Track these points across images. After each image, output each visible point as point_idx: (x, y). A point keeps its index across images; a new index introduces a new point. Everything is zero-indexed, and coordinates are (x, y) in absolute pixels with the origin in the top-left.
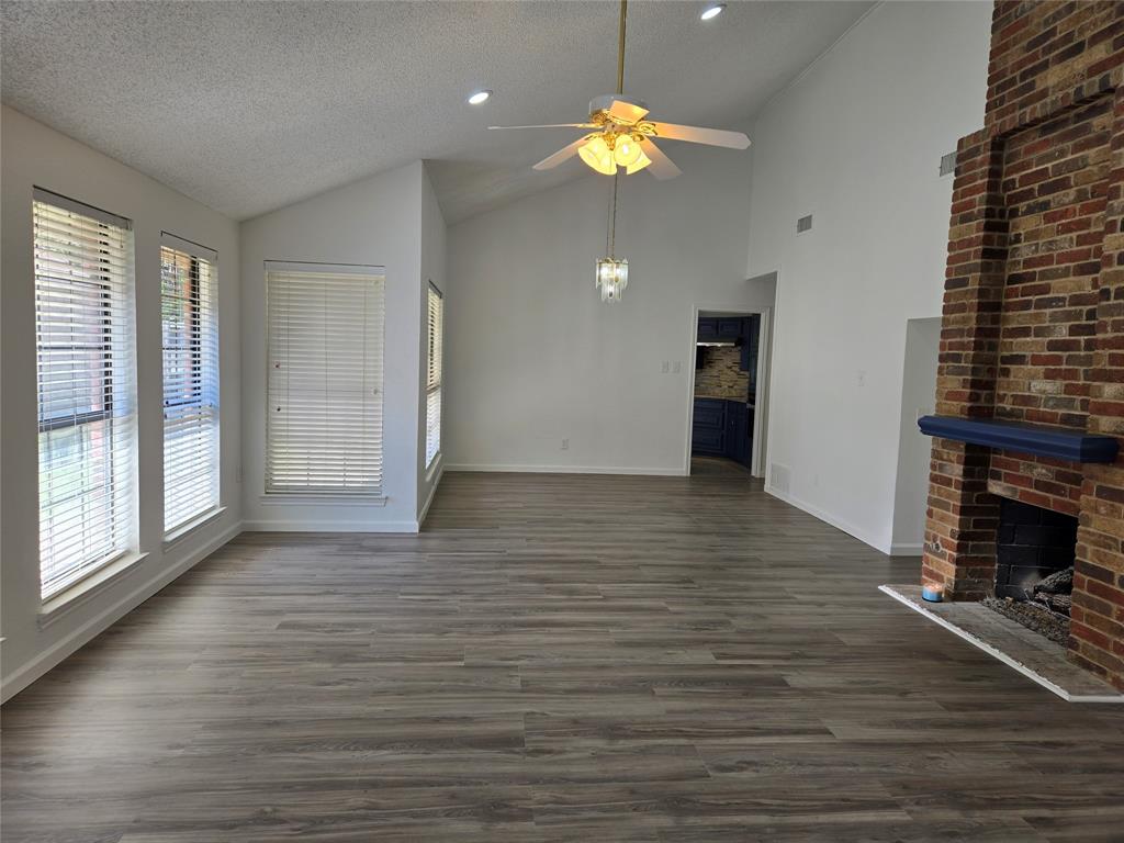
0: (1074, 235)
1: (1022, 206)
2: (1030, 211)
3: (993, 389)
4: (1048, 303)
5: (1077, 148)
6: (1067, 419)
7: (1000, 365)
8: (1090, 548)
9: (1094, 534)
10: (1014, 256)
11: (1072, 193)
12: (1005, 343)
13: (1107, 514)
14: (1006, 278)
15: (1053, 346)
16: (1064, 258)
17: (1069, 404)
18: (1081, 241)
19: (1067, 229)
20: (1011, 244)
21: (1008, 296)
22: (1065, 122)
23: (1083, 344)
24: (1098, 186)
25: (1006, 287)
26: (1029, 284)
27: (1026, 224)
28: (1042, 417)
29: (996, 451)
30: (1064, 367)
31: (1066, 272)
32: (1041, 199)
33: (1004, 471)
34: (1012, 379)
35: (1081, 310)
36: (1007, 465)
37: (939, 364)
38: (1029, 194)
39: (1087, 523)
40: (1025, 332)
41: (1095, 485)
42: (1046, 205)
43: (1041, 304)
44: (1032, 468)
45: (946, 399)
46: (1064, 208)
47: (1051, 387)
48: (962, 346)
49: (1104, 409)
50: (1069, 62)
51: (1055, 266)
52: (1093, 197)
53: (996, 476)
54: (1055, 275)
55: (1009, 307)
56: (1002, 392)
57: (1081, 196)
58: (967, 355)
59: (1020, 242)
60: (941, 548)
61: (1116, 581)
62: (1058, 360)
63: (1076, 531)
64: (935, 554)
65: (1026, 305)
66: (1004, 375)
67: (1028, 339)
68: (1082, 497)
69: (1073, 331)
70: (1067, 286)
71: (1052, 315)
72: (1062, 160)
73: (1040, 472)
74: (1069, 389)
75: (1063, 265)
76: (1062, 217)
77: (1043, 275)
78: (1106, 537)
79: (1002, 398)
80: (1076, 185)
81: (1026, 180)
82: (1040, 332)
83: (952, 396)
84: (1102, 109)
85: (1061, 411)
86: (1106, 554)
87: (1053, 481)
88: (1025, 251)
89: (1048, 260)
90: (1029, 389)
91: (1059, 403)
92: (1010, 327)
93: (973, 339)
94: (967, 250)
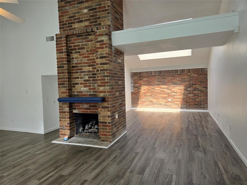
0: (87, 59)
1: (74, 52)
2: (75, 53)
3: (72, 90)
4: (83, 72)
5: (86, 42)
6: (90, 95)
7: (72, 85)
8: (101, 118)
9: (102, 116)
10: (72, 62)
11: (85, 50)
12: (73, 81)
13: (104, 111)
14: (71, 67)
15: (85, 81)
16: (84, 63)
17: (90, 92)
18: (88, 60)
19: (85, 57)
20: (71, 59)
21: (72, 70)
22: (82, 36)
23: (92, 80)
24: (91, 50)
25: (71, 68)
26: (77, 68)
27: (74, 55)
28: (85, 95)
29: (74, 103)
30: (88, 85)
31: (86, 66)
32: (78, 51)
33: (76, 107)
34: (76, 88)
35: (90, 74)
36: (77, 106)
37: (58, 86)
38: (75, 49)
39: (100, 113)
40: (78, 78)
41: (101, 106)
42: (79, 52)
43: (80, 72)
44: (83, 106)
45: (61, 94)
46: (83, 53)
47: (86, 89)
48: (65, 81)
49: (101, 92)
50: (80, 23)
51: (83, 65)
52: (90, 52)
53: (75, 109)
54: (83, 66)
55: (73, 73)
56: (74, 91)
57: (87, 51)
58: (66, 83)
59: (73, 59)
60: (65, 128)
61: (107, 123)
62: (86, 83)
63: (98, 116)
64: (64, 129)
65: (77, 72)
66: (74, 87)
67: (79, 79)
68: (98, 109)
69: (89, 78)
70: (87, 69)
71: (84, 74)
72: (83, 43)
73: (85, 106)
74: (89, 89)
75: (85, 65)
76: (83, 55)
77: (80, 66)
78: (104, 116)
79: (74, 92)
80: (86, 49)
81: (74, 46)
82: (81, 78)
83: (63, 93)
84: (91, 35)
85: (88, 94)
86: (105, 119)
87: (89, 107)
88: (75, 61)
89: (81, 63)
90: (81, 90)
91: (88, 92)
92: (74, 77)
93: (67, 80)
94: (63, 60)
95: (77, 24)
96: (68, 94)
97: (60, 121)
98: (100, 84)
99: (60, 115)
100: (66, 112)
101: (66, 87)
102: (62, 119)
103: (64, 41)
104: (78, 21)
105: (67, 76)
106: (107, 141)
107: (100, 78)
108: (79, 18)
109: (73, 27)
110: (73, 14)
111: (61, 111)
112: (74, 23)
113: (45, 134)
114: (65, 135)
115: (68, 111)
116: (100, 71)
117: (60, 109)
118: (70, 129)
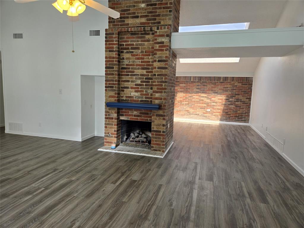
0: (140, 60)
1: (125, 51)
2: (127, 52)
3: (120, 95)
4: (135, 75)
5: (142, 41)
6: (141, 101)
7: (121, 89)
8: (155, 127)
9: (155, 124)
10: (123, 63)
11: (140, 51)
12: (122, 84)
13: (158, 120)
14: (121, 68)
15: (136, 85)
16: (137, 65)
17: (142, 98)
18: (142, 62)
19: (138, 59)
20: (121, 59)
21: (121, 72)
22: (138, 34)
23: (144, 85)
24: (147, 51)
25: (121, 70)
26: (128, 70)
27: (126, 55)
28: (135, 101)
29: (122, 109)
30: (140, 90)
31: (139, 69)
32: (131, 50)
33: (124, 114)
34: (125, 92)
35: (143, 78)
36: (125, 112)
37: (105, 88)
38: (128, 49)
39: (154, 122)
40: (128, 81)
41: (155, 114)
42: (133, 52)
43: (131, 75)
44: (133, 112)
45: (109, 97)
46: (137, 54)
47: (136, 94)
48: (114, 84)
49: (156, 99)
50: (135, 19)
51: (135, 67)
52: (145, 53)
53: (123, 115)
54: (135, 69)
55: (122, 75)
56: (122, 95)
57: (142, 52)
58: (115, 87)
59: (124, 59)
60: (111, 135)
61: (162, 132)
62: (138, 88)
63: (151, 124)
64: (109, 137)
65: (128, 75)
66: (122, 91)
67: (129, 83)
68: (152, 117)
69: (141, 82)
70: (139, 72)
71: (135, 78)
72: (138, 43)
73: (135, 113)
74: (141, 94)
75: (138, 67)
76: (136, 56)
77: (132, 68)
78: (159, 124)
79: (123, 97)
80: (141, 49)
81: (127, 45)
82: (132, 82)
83: (110, 97)
84: (148, 34)
85: (140, 99)
86: (159, 127)
87: (139, 115)
88: (126, 62)
89: (134, 65)
90: (131, 94)
91: (139, 97)
92: (123, 80)
93: (117, 82)
94: (112, 59)
95: (132, 19)
96: (117, 99)
97: (106, 127)
98: (156, 90)
99: (106, 121)
100: (113, 118)
101: (115, 90)
102: (108, 126)
103: (115, 38)
104: (133, 16)
105: (117, 79)
106: (160, 150)
107: (157, 83)
108: (134, 13)
109: (126, 22)
110: (127, 7)
111: (108, 116)
112: (128, 18)
113: (83, 142)
114: (111, 143)
115: (116, 117)
116: (157, 75)
117: (106, 115)
118: (117, 137)
